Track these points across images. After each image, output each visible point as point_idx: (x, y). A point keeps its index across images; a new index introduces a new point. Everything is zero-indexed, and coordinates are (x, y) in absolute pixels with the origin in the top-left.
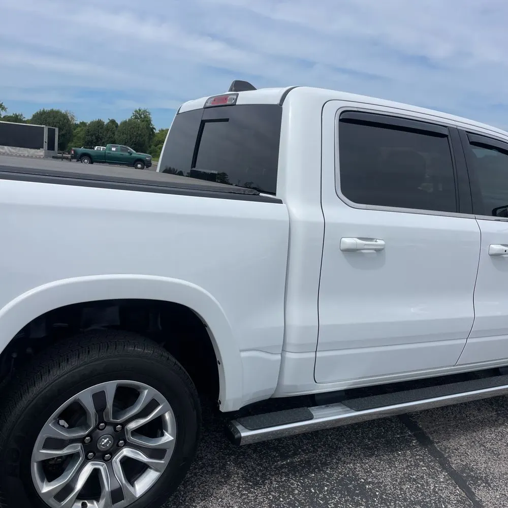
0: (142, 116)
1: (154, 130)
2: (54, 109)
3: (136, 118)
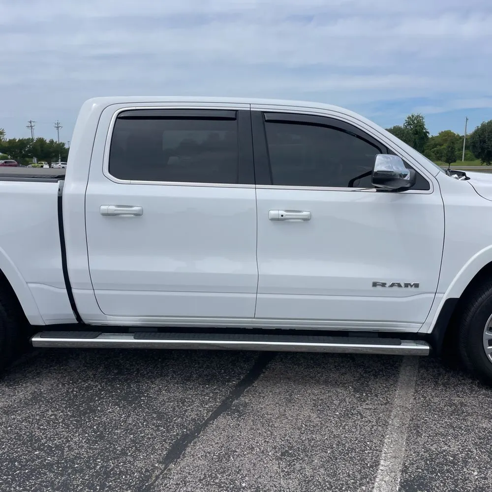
0: (415, 122)
1: (428, 134)
3: (409, 124)
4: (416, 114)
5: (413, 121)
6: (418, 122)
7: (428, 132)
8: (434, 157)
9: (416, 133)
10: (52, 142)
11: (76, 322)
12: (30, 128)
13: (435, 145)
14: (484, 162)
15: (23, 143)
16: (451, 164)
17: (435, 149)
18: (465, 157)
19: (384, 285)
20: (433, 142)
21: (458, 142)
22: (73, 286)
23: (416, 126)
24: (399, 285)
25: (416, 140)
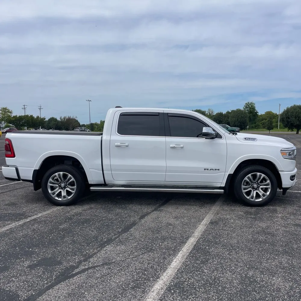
0: (250, 106)
2: (198, 109)
3: (246, 108)
4: (250, 102)
5: (249, 106)
6: (252, 106)
7: (258, 112)
8: (262, 127)
9: (251, 112)
10: (38, 117)
11: (104, 183)
12: (24, 109)
13: (263, 120)
14: (289, 129)
15: (21, 118)
16: (270, 130)
17: (262, 122)
18: (279, 126)
19: (208, 169)
20: (261, 118)
21: (276, 118)
22: (104, 170)
23: (250, 109)
24: (213, 170)
25: (251, 117)
